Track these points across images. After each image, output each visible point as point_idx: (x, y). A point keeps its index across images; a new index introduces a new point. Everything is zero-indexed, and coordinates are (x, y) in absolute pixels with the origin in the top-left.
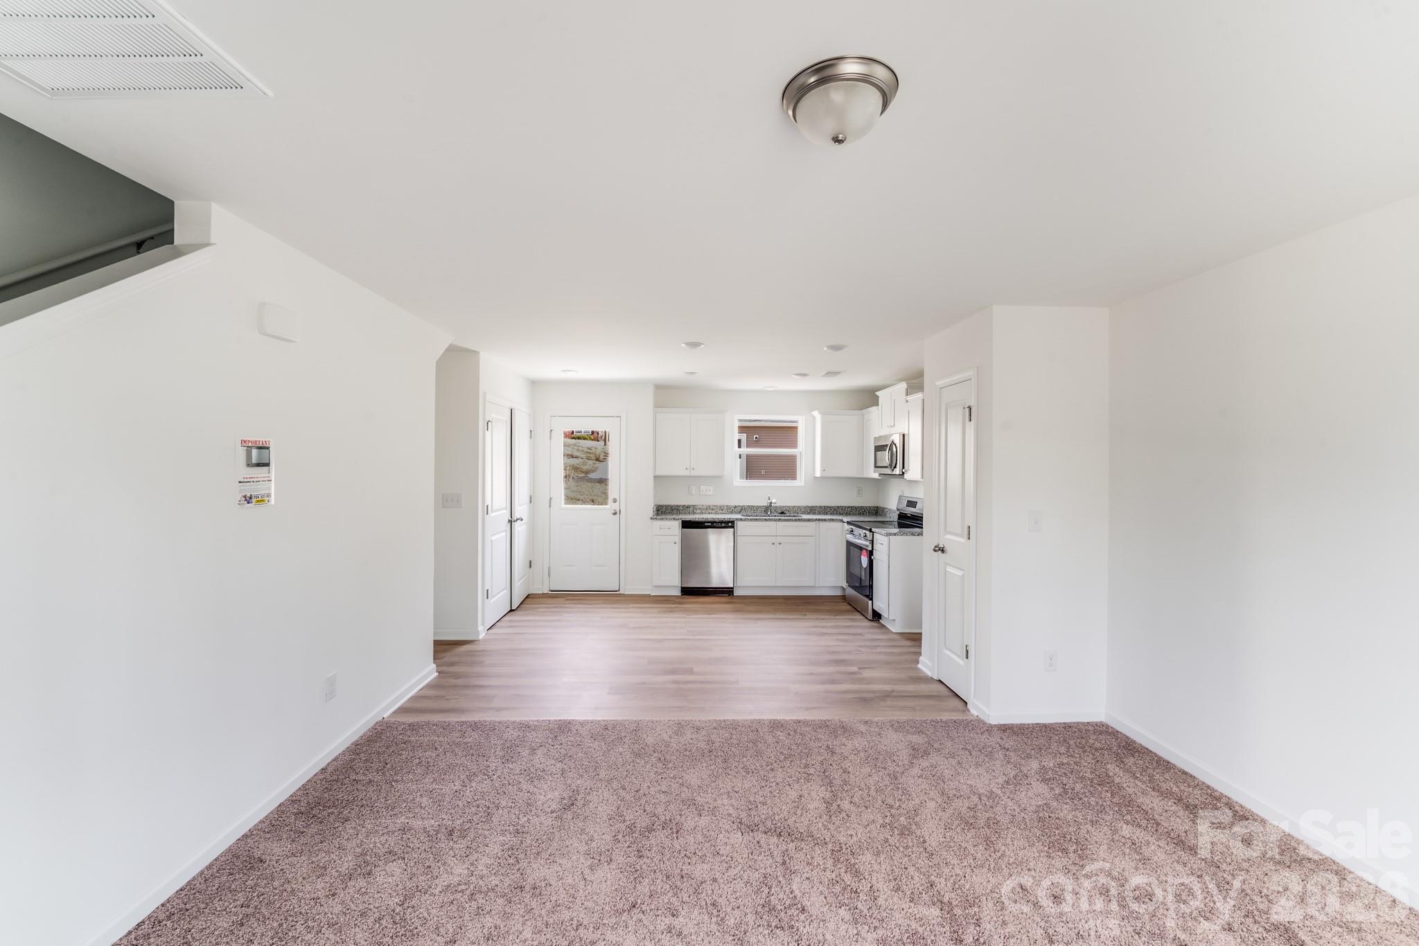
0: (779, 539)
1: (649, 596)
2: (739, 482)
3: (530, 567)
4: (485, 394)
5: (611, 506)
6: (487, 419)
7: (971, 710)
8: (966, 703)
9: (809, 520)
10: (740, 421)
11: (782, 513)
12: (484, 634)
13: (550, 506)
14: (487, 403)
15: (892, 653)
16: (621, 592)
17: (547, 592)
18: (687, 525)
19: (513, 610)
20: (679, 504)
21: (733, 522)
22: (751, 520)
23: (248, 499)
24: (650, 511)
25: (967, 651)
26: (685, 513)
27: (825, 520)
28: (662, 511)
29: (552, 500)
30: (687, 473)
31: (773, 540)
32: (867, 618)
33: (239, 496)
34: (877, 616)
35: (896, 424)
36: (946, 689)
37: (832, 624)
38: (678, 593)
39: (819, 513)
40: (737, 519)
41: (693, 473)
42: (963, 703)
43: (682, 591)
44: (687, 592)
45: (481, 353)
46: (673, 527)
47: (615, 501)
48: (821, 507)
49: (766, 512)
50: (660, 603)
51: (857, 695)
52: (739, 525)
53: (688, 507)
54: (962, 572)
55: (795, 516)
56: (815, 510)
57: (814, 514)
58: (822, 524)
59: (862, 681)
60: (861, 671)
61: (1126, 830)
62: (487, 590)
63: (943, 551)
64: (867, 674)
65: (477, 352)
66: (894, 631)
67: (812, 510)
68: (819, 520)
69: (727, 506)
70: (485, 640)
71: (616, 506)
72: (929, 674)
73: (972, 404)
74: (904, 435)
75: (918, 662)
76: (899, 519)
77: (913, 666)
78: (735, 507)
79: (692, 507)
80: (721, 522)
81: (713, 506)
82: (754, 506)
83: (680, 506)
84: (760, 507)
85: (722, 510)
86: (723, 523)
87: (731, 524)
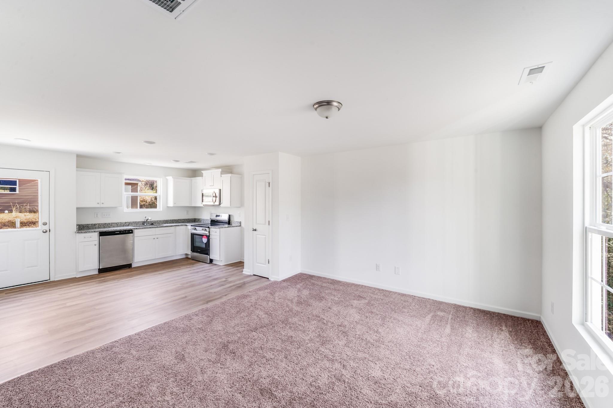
0: (157, 236)
1: (76, 278)
2: (125, 209)
5: (40, 227)
7: (271, 280)
8: (268, 278)
9: (171, 226)
10: (126, 179)
11: (153, 224)
15: (230, 272)
16: (51, 280)
18: (102, 234)
20: (88, 223)
21: (132, 230)
22: (142, 228)
24: (75, 228)
25: (269, 261)
27: (179, 225)
28: (82, 228)
30: (98, 206)
31: (154, 237)
32: (207, 263)
34: (211, 261)
35: (214, 185)
36: (258, 277)
37: (196, 268)
38: (96, 272)
39: (170, 223)
40: (134, 229)
41: (102, 206)
42: (267, 279)
43: (99, 271)
44: (104, 270)
46: (93, 236)
47: (45, 224)
48: (171, 220)
49: (143, 224)
51: (236, 286)
52: (136, 232)
53: (95, 225)
54: (265, 236)
55: (159, 225)
56: (168, 222)
57: (168, 223)
58: (177, 227)
59: (230, 282)
60: (227, 279)
61: (327, 291)
63: (255, 230)
64: (230, 280)
66: (222, 265)
67: (167, 222)
68: (176, 225)
71: (46, 228)
72: (249, 274)
73: (270, 181)
74: (220, 189)
75: (242, 271)
76: (211, 222)
77: (242, 273)
78: (126, 223)
79: (97, 225)
80: (126, 231)
81: (112, 223)
82: (136, 222)
83: (89, 224)
84: (140, 222)
85: (118, 225)
86: (127, 231)
87: (131, 231)
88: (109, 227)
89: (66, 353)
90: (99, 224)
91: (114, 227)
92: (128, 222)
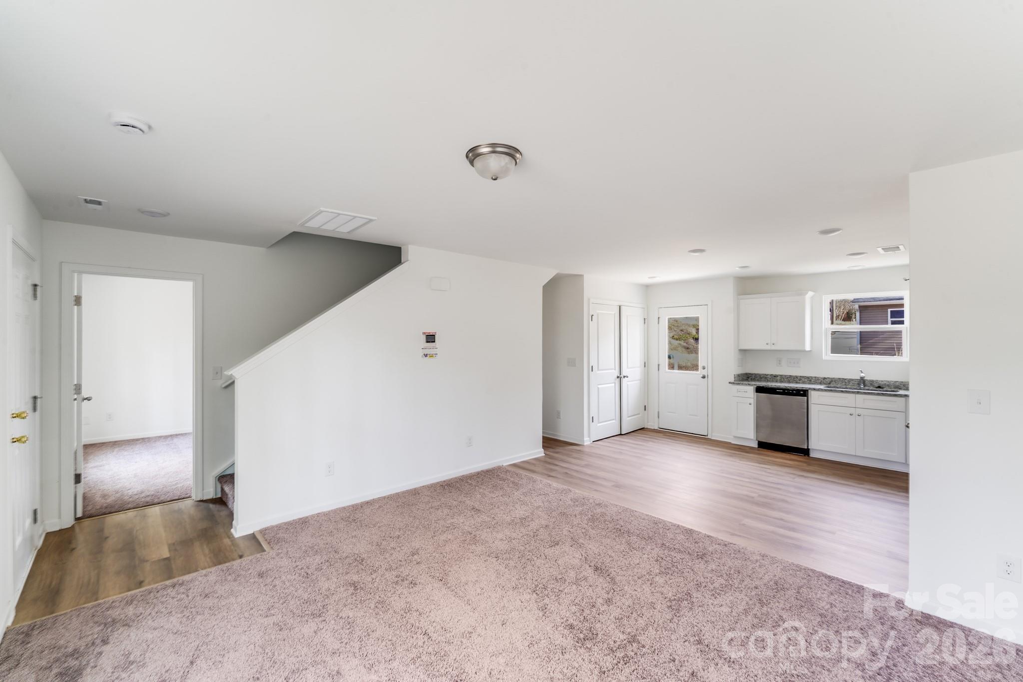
0: (859, 411)
1: (730, 443)
2: (827, 355)
3: (645, 410)
4: (589, 299)
5: (701, 372)
6: (591, 314)
9: (897, 396)
11: (879, 387)
12: (589, 443)
13: (659, 370)
14: (591, 304)
16: (709, 437)
17: (657, 428)
18: (760, 389)
19: (623, 435)
20: (767, 373)
21: (806, 391)
22: (842, 391)
23: (426, 355)
24: (732, 378)
26: (773, 381)
29: (660, 366)
30: (769, 347)
31: (852, 411)
33: (422, 354)
38: (756, 445)
40: (810, 389)
41: (773, 348)
43: (758, 444)
44: (763, 445)
45: (585, 275)
46: (749, 390)
47: (705, 368)
49: (859, 384)
50: (732, 450)
52: (813, 394)
53: (776, 376)
62: (593, 417)
65: (581, 276)
69: (815, 377)
70: (589, 446)
71: (704, 372)
78: (825, 378)
79: (779, 377)
80: (793, 390)
81: (801, 376)
82: (846, 379)
83: (768, 375)
84: (852, 380)
85: (810, 381)
86: (795, 391)
87: (802, 392)
88: (797, 383)
89: (731, 535)
90: (781, 375)
91: (804, 383)
92: (828, 378)
